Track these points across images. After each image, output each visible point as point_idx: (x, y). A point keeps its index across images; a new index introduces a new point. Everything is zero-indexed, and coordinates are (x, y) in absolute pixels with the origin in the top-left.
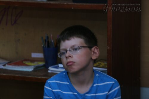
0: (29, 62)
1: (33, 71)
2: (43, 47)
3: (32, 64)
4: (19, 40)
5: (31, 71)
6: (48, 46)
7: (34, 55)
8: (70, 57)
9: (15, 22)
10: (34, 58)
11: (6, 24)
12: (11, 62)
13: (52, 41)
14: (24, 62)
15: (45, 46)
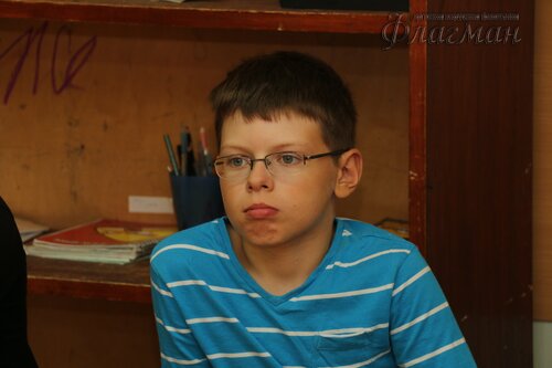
0: (121, 229)
1: (133, 262)
2: (173, 173)
3: (133, 237)
4: (83, 147)
5: (126, 265)
6: (191, 171)
7: (140, 205)
8: (266, 187)
9: (67, 82)
10: (138, 215)
11: (35, 91)
12: (51, 231)
13: (206, 152)
14: (100, 230)
15: (180, 171)
